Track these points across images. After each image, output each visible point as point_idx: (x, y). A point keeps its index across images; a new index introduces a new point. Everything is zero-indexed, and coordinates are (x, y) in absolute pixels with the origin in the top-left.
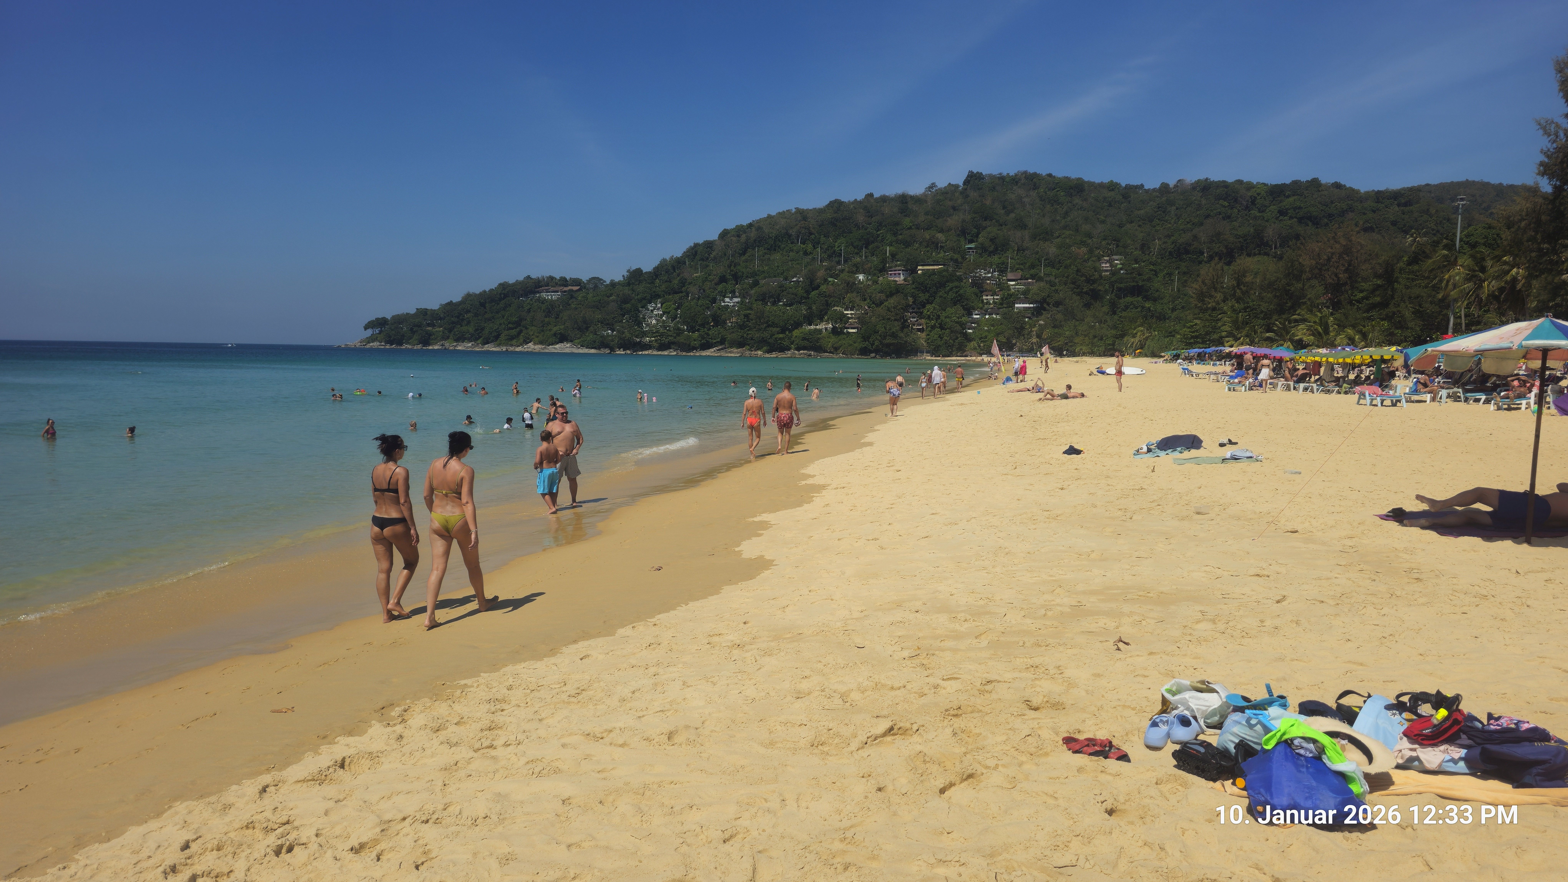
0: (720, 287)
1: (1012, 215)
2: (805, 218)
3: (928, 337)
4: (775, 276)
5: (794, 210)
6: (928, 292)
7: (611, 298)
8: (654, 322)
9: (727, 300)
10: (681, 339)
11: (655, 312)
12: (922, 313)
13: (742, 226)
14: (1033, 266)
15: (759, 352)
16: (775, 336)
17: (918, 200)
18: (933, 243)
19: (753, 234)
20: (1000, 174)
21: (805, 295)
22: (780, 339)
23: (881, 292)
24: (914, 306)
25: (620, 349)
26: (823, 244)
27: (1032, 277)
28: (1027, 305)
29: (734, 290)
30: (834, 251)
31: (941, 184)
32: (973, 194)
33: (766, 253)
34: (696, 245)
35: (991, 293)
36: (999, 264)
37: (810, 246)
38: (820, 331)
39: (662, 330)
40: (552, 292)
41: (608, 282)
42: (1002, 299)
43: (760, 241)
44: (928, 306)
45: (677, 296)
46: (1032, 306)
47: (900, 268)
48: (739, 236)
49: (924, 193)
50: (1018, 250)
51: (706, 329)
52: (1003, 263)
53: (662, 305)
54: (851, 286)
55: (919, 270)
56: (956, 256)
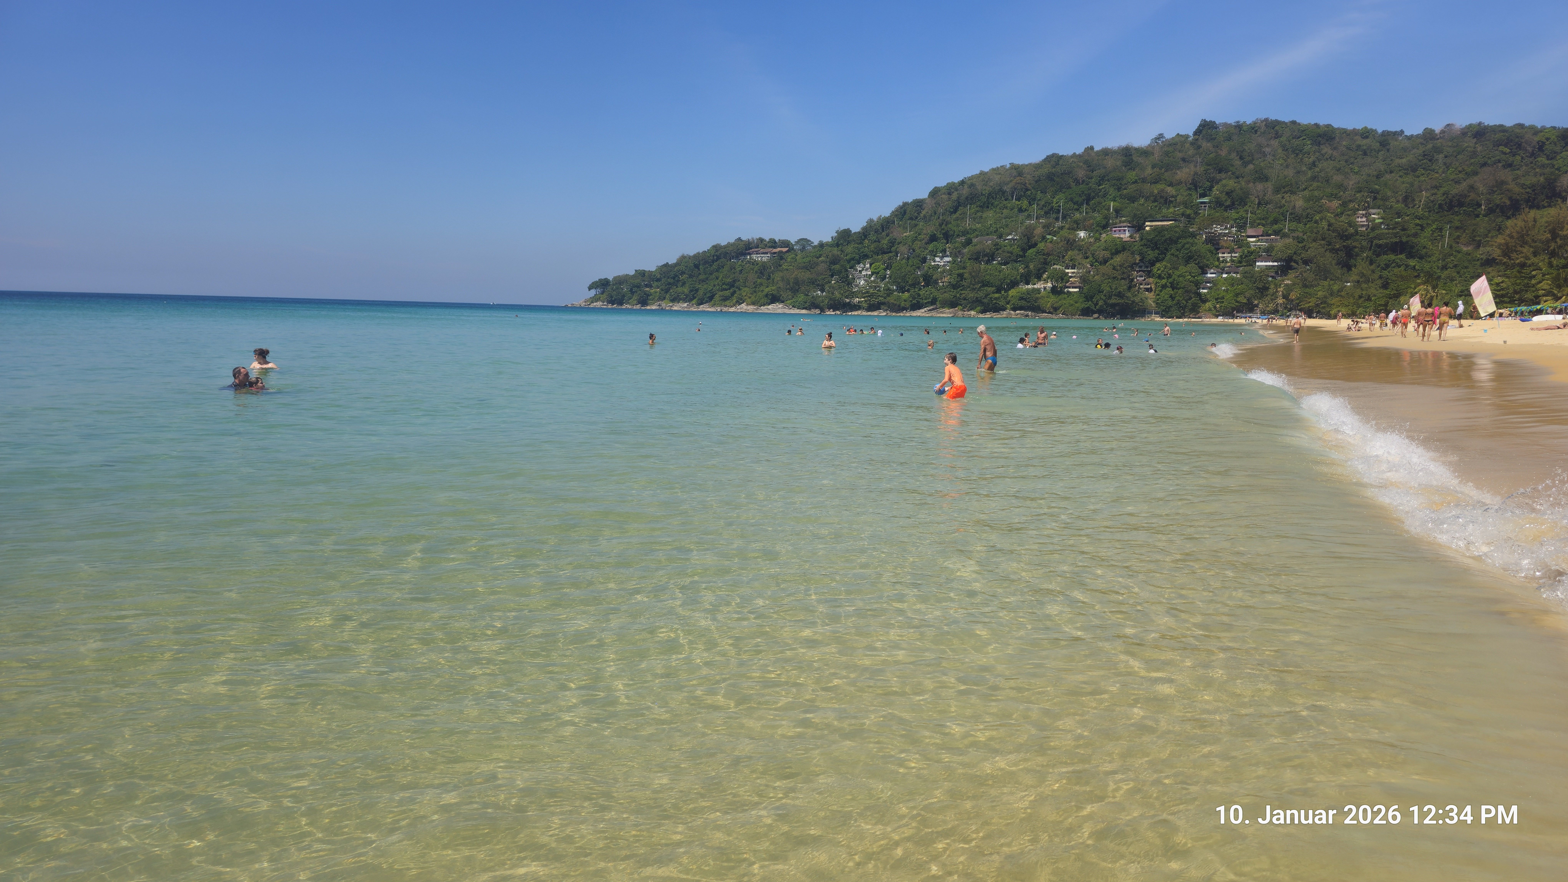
0: (931, 247)
1: (1251, 166)
2: (1020, 174)
3: (1158, 297)
4: (988, 234)
5: (1008, 166)
6: (1158, 249)
7: (820, 259)
8: (862, 282)
9: (937, 259)
10: (891, 299)
11: (864, 273)
12: (1149, 272)
13: (954, 184)
14: (1276, 221)
15: (973, 313)
16: (990, 296)
17: (1144, 152)
18: (1161, 197)
19: (965, 191)
20: (1238, 122)
21: (1021, 253)
22: (996, 299)
23: (1106, 249)
24: (1141, 264)
25: (829, 309)
26: (1040, 200)
27: (1276, 233)
28: (1271, 264)
29: (945, 249)
30: (1052, 207)
31: (1169, 135)
32: (1206, 145)
33: (978, 211)
34: (905, 204)
35: (1228, 250)
36: (1236, 219)
37: (1025, 203)
38: (1038, 290)
39: (871, 291)
40: (762, 254)
41: (816, 243)
42: (1241, 256)
43: (972, 198)
44: (1158, 265)
45: (886, 257)
46: (1276, 264)
47: (1125, 224)
49: (1150, 145)
50: (1259, 204)
51: (916, 290)
52: (1242, 218)
53: (871, 266)
54: (1071, 244)
55: (1147, 226)
56: (1188, 212)
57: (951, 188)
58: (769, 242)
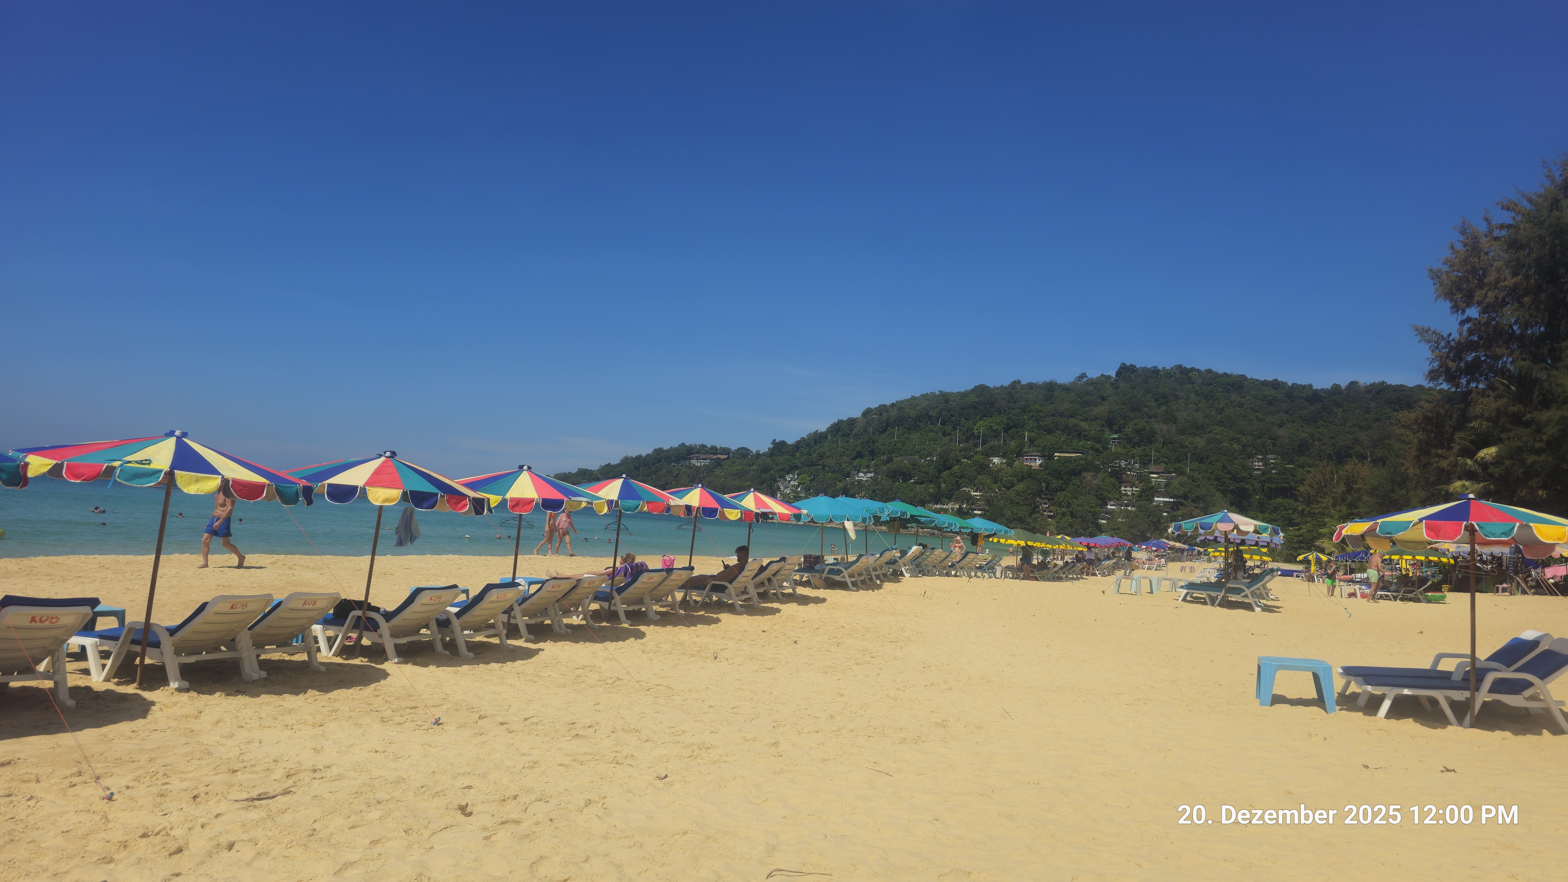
0: (855, 463)
1: (1164, 408)
2: (947, 401)
3: (1058, 524)
4: (911, 455)
5: (938, 393)
6: (1062, 479)
7: (752, 467)
8: (789, 492)
9: (861, 474)
11: (792, 483)
12: (1053, 499)
13: (885, 406)
14: (1178, 460)
17: (1065, 388)
18: (1076, 431)
19: (894, 413)
20: (1155, 367)
21: (937, 474)
23: (1014, 476)
24: (1047, 492)
26: (963, 426)
27: (1176, 471)
28: (1167, 499)
29: (869, 465)
30: (973, 434)
31: (1093, 374)
32: (1124, 386)
33: (905, 432)
34: (840, 422)
35: (1130, 484)
36: (1142, 456)
37: (949, 428)
40: (702, 459)
41: (754, 452)
42: (1142, 492)
43: (900, 420)
44: (1059, 494)
45: (814, 469)
46: (1172, 500)
47: (1036, 453)
48: (880, 415)
49: (1073, 382)
50: (1164, 443)
52: (1147, 456)
54: (984, 468)
55: (1056, 456)
56: (1098, 446)
57: (882, 409)
58: (710, 449)
